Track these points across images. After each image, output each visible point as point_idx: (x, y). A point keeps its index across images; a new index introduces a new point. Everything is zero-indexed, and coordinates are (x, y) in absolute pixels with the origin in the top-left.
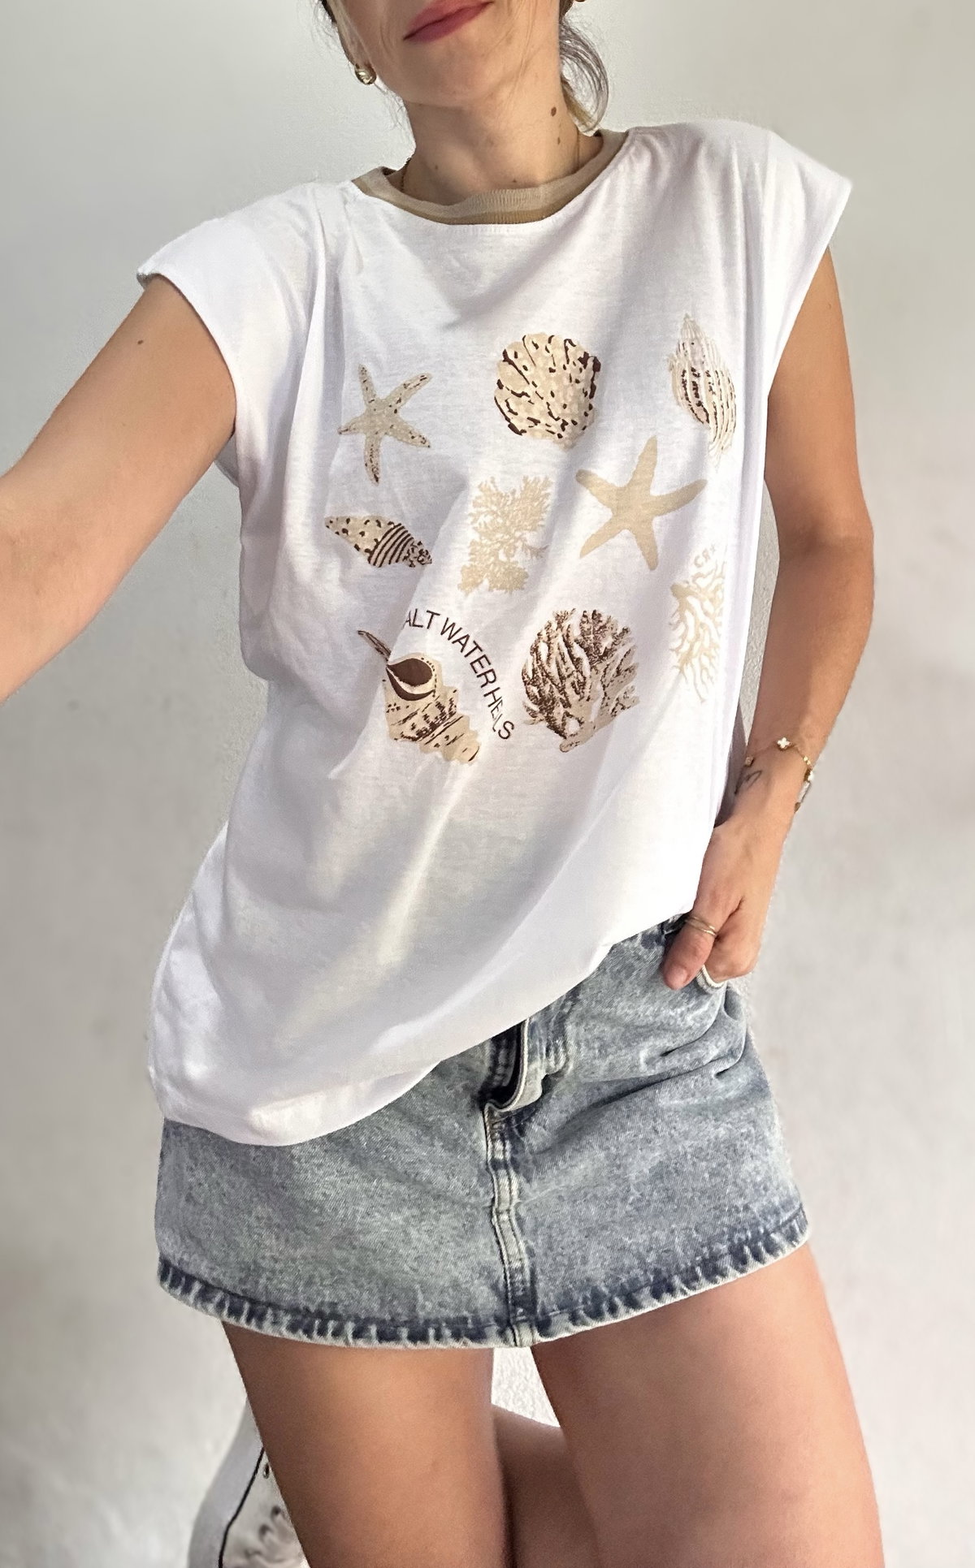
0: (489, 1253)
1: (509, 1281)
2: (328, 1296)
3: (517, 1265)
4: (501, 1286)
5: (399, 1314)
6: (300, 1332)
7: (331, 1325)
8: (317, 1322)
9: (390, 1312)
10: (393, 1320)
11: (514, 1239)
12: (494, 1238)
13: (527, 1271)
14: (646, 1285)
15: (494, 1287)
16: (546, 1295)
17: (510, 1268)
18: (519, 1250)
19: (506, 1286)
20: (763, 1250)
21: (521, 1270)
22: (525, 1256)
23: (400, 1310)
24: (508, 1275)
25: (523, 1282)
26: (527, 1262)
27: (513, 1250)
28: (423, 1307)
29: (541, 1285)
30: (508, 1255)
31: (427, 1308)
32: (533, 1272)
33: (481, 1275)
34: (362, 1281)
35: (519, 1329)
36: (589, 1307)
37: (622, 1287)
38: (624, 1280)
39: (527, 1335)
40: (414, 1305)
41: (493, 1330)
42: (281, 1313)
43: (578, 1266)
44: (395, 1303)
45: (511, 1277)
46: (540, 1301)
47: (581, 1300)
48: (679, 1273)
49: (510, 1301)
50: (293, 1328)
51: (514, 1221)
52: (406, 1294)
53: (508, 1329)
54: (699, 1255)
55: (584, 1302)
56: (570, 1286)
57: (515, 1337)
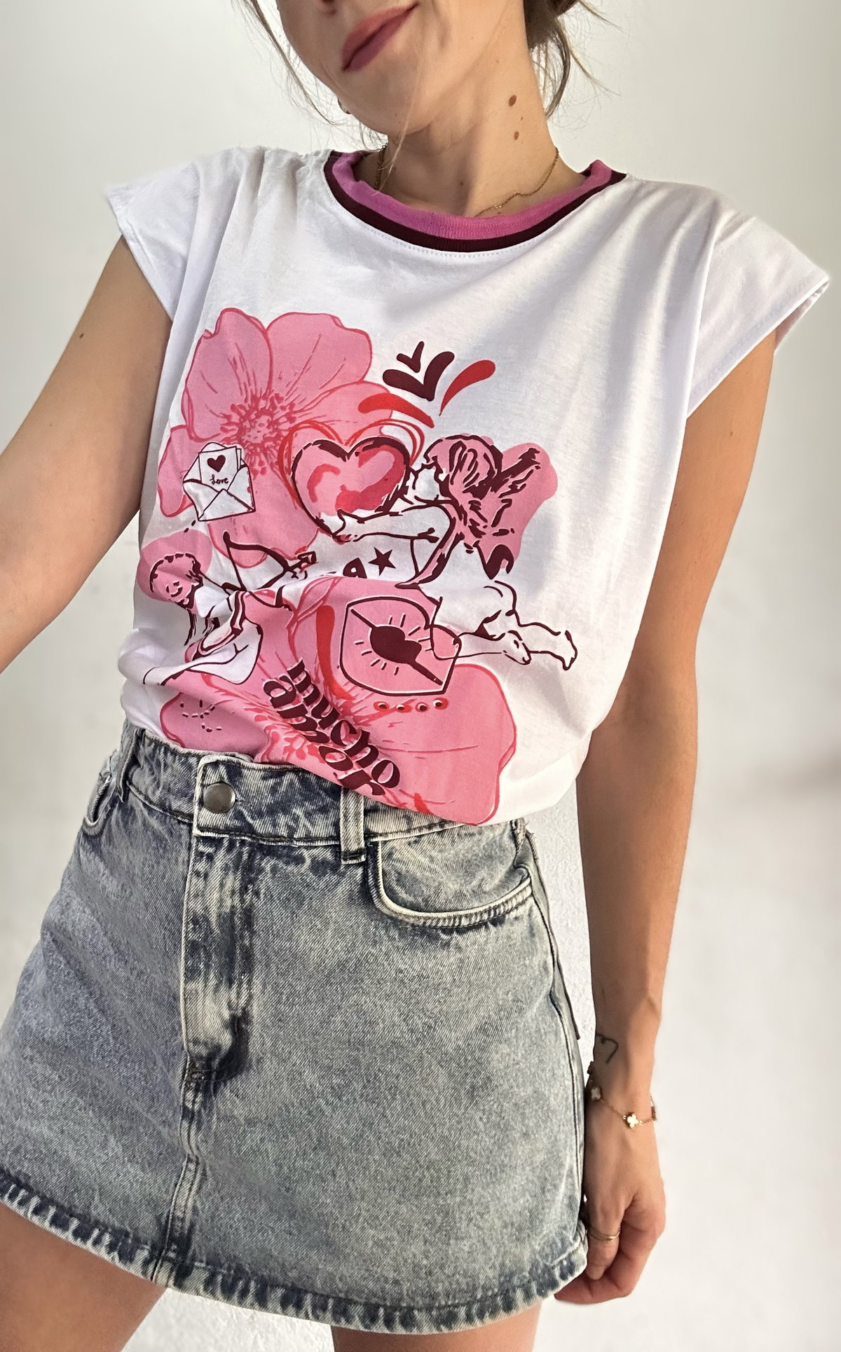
1: (170, 1221)
2: (26, 1168)
3: (180, 1214)
4: (163, 1221)
5: (76, 1207)
8: (13, 1187)
9: (69, 1202)
10: (70, 1209)
11: (187, 1192)
14: (283, 1287)
16: (200, 1247)
17: (173, 1213)
19: (167, 1222)
21: (183, 1220)
22: (189, 1211)
23: (77, 1202)
24: (171, 1217)
25: (182, 1229)
27: (181, 1201)
29: (197, 1237)
30: (176, 1203)
31: (99, 1210)
33: (149, 1203)
34: (56, 1166)
35: (162, 1266)
36: (230, 1275)
37: (263, 1276)
38: (265, 1273)
39: (165, 1276)
40: (90, 1203)
41: (142, 1255)
43: (230, 1243)
44: (76, 1195)
45: (173, 1220)
46: (192, 1248)
47: (226, 1265)
48: (314, 1293)
49: (168, 1237)
51: (199, 1176)
52: (87, 1191)
53: (155, 1261)
54: (334, 1292)
55: (229, 1269)
56: (220, 1252)
57: (154, 1272)
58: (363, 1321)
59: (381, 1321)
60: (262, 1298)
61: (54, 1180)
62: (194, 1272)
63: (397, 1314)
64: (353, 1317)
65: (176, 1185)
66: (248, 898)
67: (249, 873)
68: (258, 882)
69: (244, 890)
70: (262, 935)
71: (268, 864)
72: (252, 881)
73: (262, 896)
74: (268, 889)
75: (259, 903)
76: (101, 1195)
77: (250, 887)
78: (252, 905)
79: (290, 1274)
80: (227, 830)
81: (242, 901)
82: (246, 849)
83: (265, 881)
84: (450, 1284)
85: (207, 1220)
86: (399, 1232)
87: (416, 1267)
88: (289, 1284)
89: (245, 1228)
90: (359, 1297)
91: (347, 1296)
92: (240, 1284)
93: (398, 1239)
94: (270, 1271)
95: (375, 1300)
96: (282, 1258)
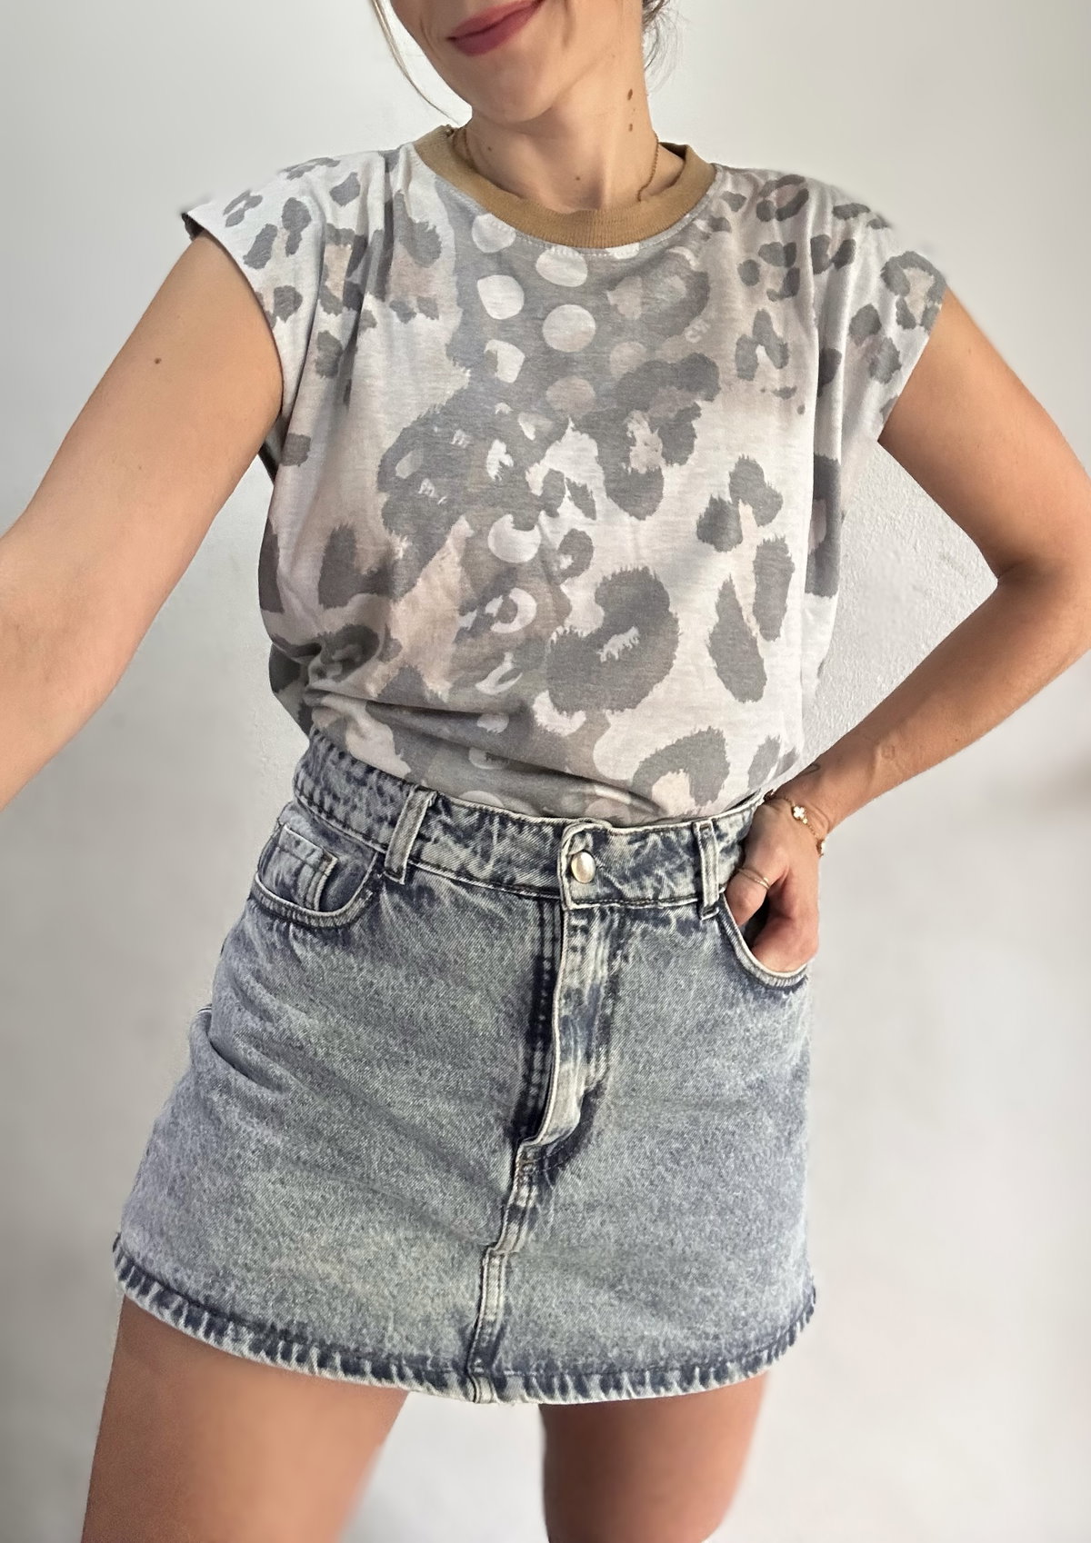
0: (468, 1296)
1: (478, 1331)
2: (299, 1314)
3: (491, 1318)
4: (468, 1331)
5: (365, 1345)
7: (296, 1348)
8: (281, 1344)
9: (357, 1342)
10: (357, 1350)
11: (497, 1289)
12: (478, 1281)
13: (498, 1326)
14: (597, 1373)
15: (461, 1332)
16: (506, 1353)
17: (483, 1319)
18: (499, 1304)
19: (474, 1334)
20: (712, 1376)
21: (493, 1324)
22: (501, 1311)
23: (367, 1341)
24: (480, 1325)
25: (491, 1334)
26: (501, 1317)
27: (493, 1302)
28: (391, 1338)
29: (505, 1342)
30: (486, 1307)
31: (394, 1340)
32: (503, 1329)
33: (453, 1317)
34: (337, 1304)
35: (479, 1383)
36: (541, 1376)
37: (576, 1367)
38: (580, 1362)
39: (486, 1392)
40: (383, 1336)
41: (453, 1378)
42: (244, 1329)
43: (545, 1337)
44: (364, 1331)
45: (482, 1328)
46: (498, 1357)
47: (534, 1366)
48: (630, 1370)
49: (473, 1350)
50: (255, 1348)
51: (503, 1269)
52: (378, 1322)
53: (468, 1380)
54: (655, 1362)
55: (537, 1370)
56: (531, 1351)
57: (475, 1391)
58: (681, 1386)
59: (697, 1382)
60: (582, 1389)
61: (336, 1320)
62: (510, 1381)
63: (712, 1370)
64: (671, 1384)
65: (481, 1288)
66: (616, 964)
67: (617, 940)
68: (627, 946)
69: (613, 956)
70: (627, 999)
71: (638, 928)
72: (620, 947)
73: (630, 959)
74: (637, 951)
75: (627, 968)
76: (395, 1322)
77: (619, 952)
78: (620, 970)
79: (610, 1355)
80: (598, 899)
81: (610, 968)
82: (616, 916)
83: (634, 945)
84: (760, 1330)
85: (521, 1317)
86: (724, 1288)
87: (735, 1319)
88: (605, 1367)
89: (565, 1313)
90: (678, 1361)
91: (667, 1363)
92: (556, 1381)
93: (723, 1294)
94: (587, 1358)
95: (695, 1360)
96: (605, 1337)
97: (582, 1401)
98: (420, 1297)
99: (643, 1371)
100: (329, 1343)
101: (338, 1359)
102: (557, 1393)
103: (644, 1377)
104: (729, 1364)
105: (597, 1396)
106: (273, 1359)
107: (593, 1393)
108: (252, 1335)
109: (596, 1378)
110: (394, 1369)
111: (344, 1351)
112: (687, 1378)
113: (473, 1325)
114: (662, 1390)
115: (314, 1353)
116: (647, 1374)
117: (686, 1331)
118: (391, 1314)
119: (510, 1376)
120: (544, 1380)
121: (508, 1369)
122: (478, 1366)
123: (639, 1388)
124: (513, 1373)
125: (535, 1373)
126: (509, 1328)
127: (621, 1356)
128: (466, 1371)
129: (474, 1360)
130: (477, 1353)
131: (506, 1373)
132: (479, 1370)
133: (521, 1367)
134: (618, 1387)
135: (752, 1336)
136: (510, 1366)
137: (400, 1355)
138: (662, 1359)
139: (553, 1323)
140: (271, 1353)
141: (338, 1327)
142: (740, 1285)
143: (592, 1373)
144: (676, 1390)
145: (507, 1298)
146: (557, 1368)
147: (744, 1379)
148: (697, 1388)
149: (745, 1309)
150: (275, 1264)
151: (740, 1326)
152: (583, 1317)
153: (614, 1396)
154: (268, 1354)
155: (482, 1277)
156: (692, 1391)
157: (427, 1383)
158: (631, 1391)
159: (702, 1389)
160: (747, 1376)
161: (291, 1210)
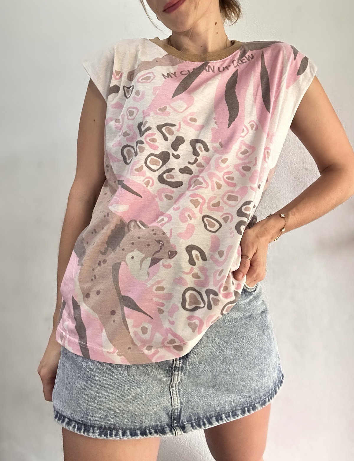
0: (167, 402)
1: (173, 412)
2: (113, 421)
3: (176, 407)
6: (103, 436)
7: (114, 432)
8: (109, 432)
9: (134, 425)
10: (134, 428)
11: (176, 398)
13: (179, 409)
14: (214, 416)
15: (168, 414)
16: (184, 417)
17: (174, 408)
18: (178, 403)
21: (177, 409)
22: (179, 404)
23: (137, 424)
24: (173, 410)
25: (177, 413)
26: (179, 406)
27: (176, 402)
28: (145, 422)
29: (183, 414)
30: (174, 404)
32: (181, 410)
34: (125, 415)
35: (176, 429)
36: (196, 422)
37: (207, 416)
38: (208, 414)
39: (179, 432)
40: (142, 422)
41: (167, 429)
42: (96, 429)
43: (195, 409)
44: (136, 421)
45: (174, 411)
46: (181, 419)
47: (193, 419)
48: (225, 413)
49: (172, 419)
50: (100, 434)
51: (177, 391)
52: (140, 418)
53: (173, 429)
54: (232, 409)
55: (195, 420)
56: (192, 415)
57: (175, 432)
60: (210, 423)
61: (126, 420)
62: (186, 426)
63: (251, 407)
65: (171, 398)
84: (264, 392)
85: (186, 404)
86: (249, 381)
87: (255, 390)
88: (216, 414)
89: (200, 399)
90: (239, 407)
91: (236, 408)
92: (201, 422)
93: (249, 383)
94: (210, 412)
95: (245, 405)
96: (214, 404)
97: (211, 427)
98: (152, 406)
99: (229, 412)
100: (125, 428)
101: (128, 432)
102: (202, 426)
103: (230, 415)
104: (256, 405)
105: (215, 424)
106: (107, 437)
107: (214, 423)
108: (99, 431)
109: (214, 418)
110: (148, 431)
111: (130, 429)
112: (243, 412)
113: (171, 411)
114: (236, 417)
115: (120, 432)
116: (230, 413)
117: (239, 396)
118: (143, 414)
119: (186, 424)
120: (197, 423)
121: (185, 422)
122: (175, 423)
123: (229, 418)
124: (187, 423)
125: (194, 421)
126: (183, 409)
127: (220, 409)
128: (172, 426)
129: (173, 422)
130: (174, 420)
131: (185, 423)
132: (176, 425)
133: (189, 421)
134: (222, 419)
135: (262, 394)
136: (185, 421)
137: (149, 426)
138: (234, 407)
139: (197, 404)
140: (106, 435)
141: (126, 422)
142: (254, 379)
143: (212, 417)
144: (240, 416)
145: (180, 400)
146: (201, 418)
147: (261, 408)
148: (247, 414)
149: (257, 386)
150: (102, 407)
151: (257, 392)
152: (206, 399)
153: (221, 423)
154: (105, 436)
155: (171, 395)
156: (245, 415)
157: (159, 434)
158: (226, 420)
159: (249, 414)
160: (262, 407)
161: (104, 389)
